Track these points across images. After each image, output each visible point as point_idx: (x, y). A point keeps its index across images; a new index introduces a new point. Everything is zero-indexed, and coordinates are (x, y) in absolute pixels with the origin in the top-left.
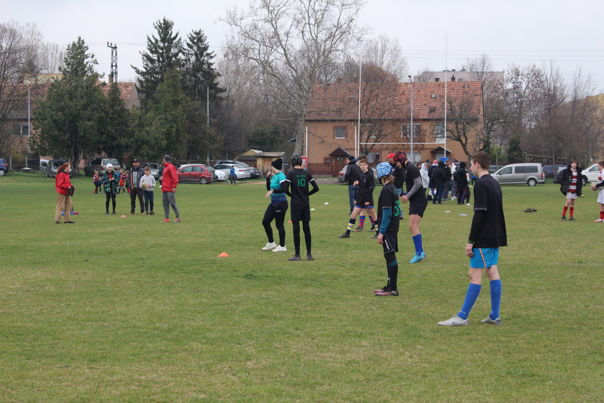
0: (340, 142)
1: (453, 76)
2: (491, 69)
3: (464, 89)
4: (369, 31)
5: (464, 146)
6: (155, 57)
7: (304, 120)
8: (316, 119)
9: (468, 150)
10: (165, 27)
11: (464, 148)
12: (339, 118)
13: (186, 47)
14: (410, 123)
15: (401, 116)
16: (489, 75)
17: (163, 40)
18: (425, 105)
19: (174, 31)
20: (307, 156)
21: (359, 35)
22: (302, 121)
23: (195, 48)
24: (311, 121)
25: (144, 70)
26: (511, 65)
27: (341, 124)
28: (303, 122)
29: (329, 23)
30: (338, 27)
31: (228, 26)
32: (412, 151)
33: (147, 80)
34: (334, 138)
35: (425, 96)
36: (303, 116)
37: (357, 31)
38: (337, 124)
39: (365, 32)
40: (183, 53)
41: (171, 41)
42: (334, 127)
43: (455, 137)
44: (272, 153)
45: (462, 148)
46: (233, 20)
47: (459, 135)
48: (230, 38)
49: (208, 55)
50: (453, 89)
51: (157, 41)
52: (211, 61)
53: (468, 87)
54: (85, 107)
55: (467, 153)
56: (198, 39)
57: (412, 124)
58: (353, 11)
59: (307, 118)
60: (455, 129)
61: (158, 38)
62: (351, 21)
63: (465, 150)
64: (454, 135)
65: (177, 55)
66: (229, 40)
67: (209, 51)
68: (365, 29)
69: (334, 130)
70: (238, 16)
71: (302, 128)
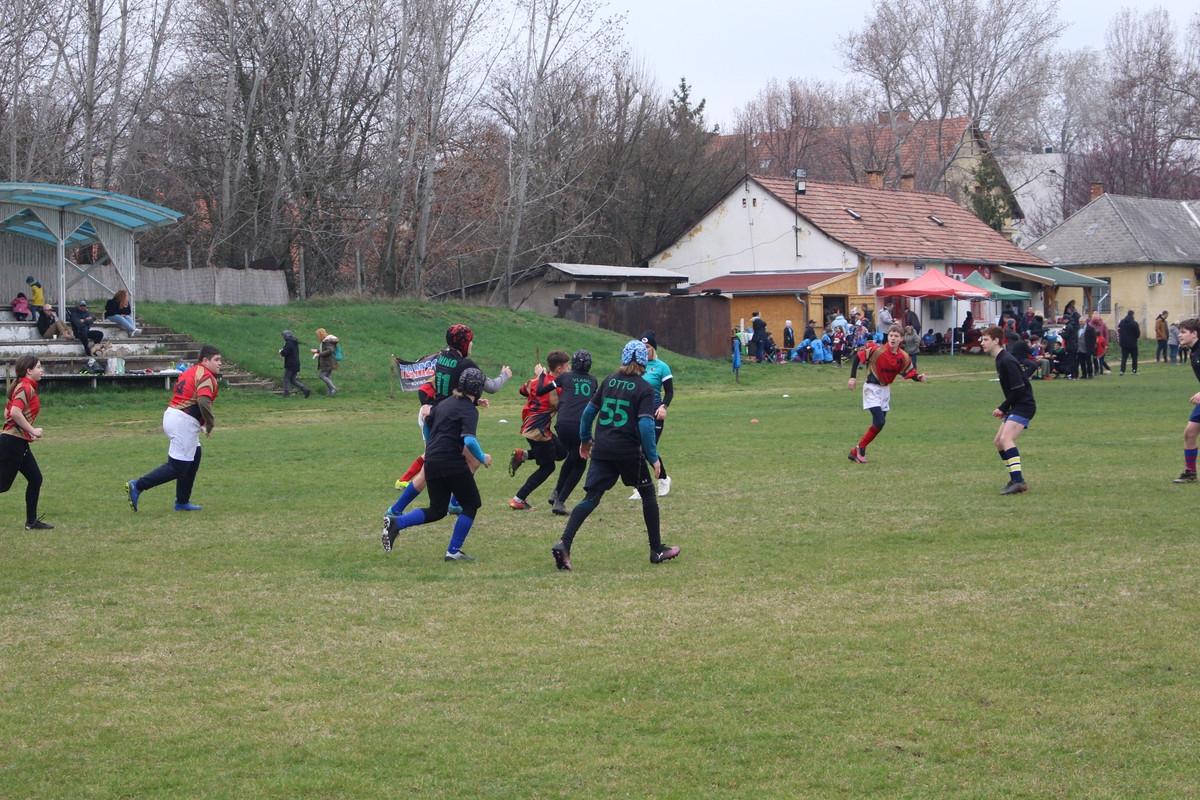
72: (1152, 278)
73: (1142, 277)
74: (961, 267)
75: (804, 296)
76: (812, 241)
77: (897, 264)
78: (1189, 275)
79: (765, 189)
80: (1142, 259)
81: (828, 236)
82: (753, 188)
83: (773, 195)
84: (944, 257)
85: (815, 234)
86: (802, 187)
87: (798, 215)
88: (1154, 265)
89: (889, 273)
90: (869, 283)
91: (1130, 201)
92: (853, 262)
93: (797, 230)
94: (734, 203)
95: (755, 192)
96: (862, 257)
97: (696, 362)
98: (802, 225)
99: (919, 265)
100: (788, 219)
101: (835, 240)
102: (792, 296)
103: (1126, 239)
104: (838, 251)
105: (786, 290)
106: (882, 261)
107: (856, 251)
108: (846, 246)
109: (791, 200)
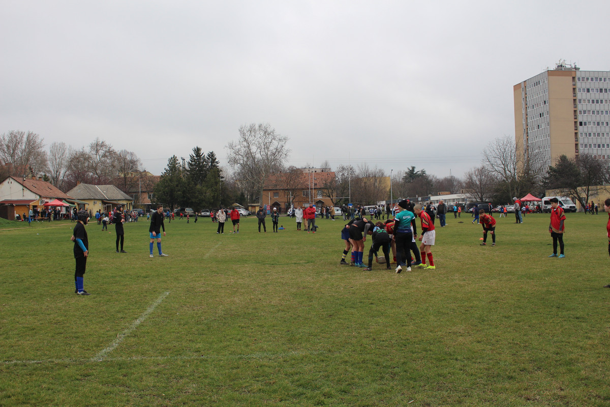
0: (277, 199)
1: (323, 170)
3: (328, 175)
4: (290, 151)
6: (193, 163)
7: (263, 190)
10: (197, 151)
11: (332, 200)
12: (276, 189)
13: (206, 159)
15: (304, 187)
17: (197, 156)
19: (202, 152)
20: (270, 205)
23: (210, 159)
24: (266, 190)
25: (189, 169)
26: (341, 165)
29: (272, 148)
30: (277, 149)
31: (229, 150)
33: (191, 174)
34: (274, 197)
35: (312, 178)
36: (262, 188)
38: (275, 191)
39: (288, 152)
40: (206, 162)
41: (200, 156)
42: (274, 193)
44: (255, 204)
46: (231, 146)
47: (329, 195)
48: (229, 155)
49: (217, 162)
50: (323, 175)
51: (194, 156)
52: (217, 165)
53: (330, 174)
54: (177, 186)
55: (333, 202)
56: (212, 155)
58: (284, 143)
60: (327, 193)
61: (194, 155)
62: (282, 147)
64: (327, 195)
65: (203, 163)
67: (216, 160)
68: (288, 150)
70: (234, 145)
71: (262, 193)
72: (94, 202)
73: (93, 202)
74: (60, 199)
75: (29, 205)
76: (27, 192)
77: (47, 198)
78: (100, 202)
79: (14, 180)
80: (92, 198)
81: (31, 191)
82: (11, 179)
83: (16, 181)
84: (55, 197)
85: (28, 191)
86: (25, 179)
87: (23, 186)
88: (95, 199)
89: (46, 200)
90: (42, 202)
91: (86, 185)
92: (38, 197)
93: (23, 190)
94: (6, 183)
95: (11, 180)
96: (40, 196)
97: (8, 221)
98: (24, 188)
99: (51, 198)
100: (21, 187)
101: (33, 192)
102: (26, 205)
103: (88, 193)
104: (34, 195)
105: (23, 204)
106: (44, 197)
107: (39, 195)
108: (36, 194)
109: (22, 183)
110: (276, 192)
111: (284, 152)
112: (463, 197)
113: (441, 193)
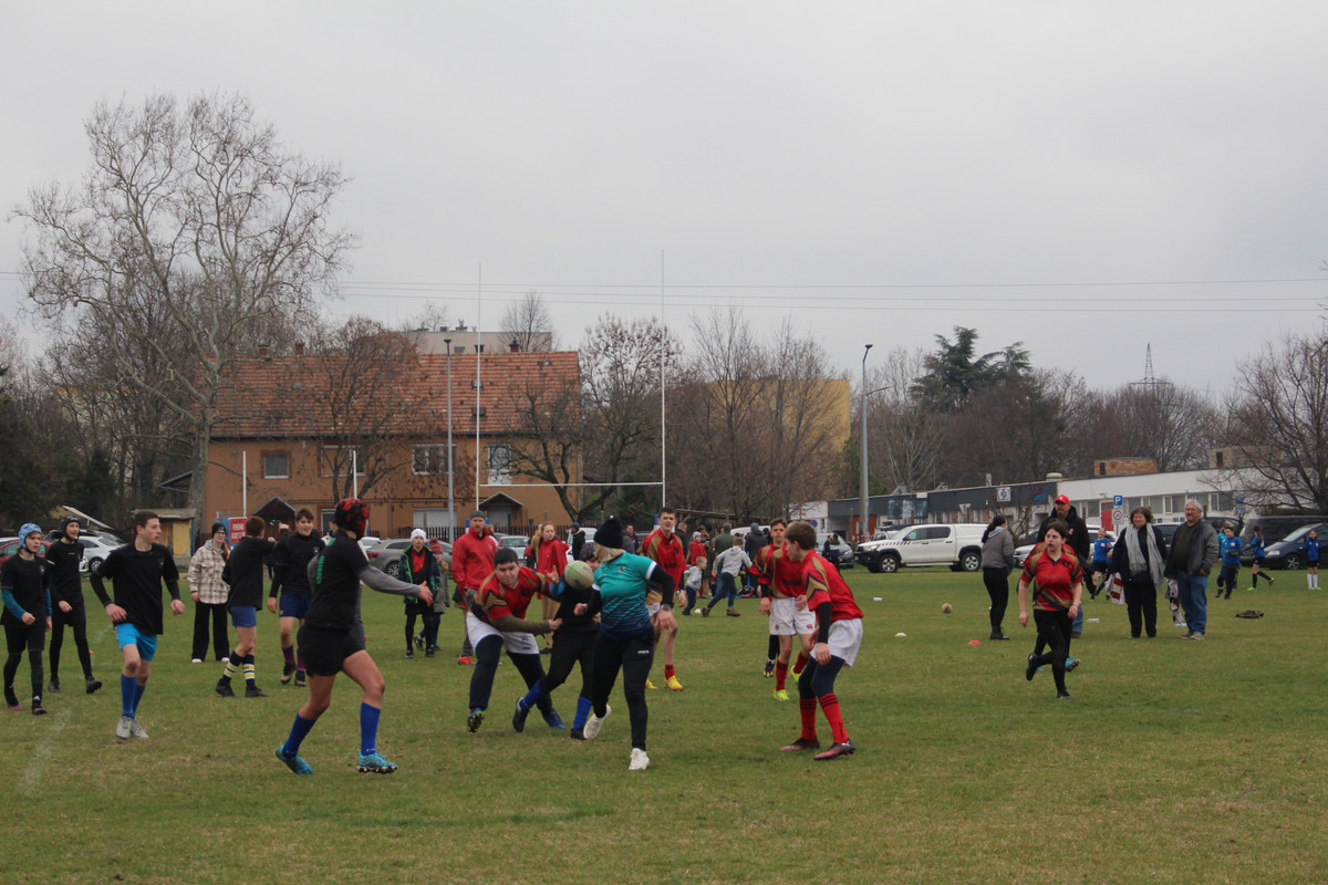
0: (278, 484)
1: (515, 342)
2: (546, 325)
3: (541, 369)
4: (351, 241)
5: (561, 492)
7: (208, 438)
8: (229, 434)
9: (571, 500)
11: (561, 496)
12: (275, 433)
14: (446, 443)
15: (420, 427)
16: (542, 339)
18: (462, 403)
20: (245, 517)
21: (327, 252)
22: (204, 439)
24: (225, 438)
26: (604, 318)
27: (280, 446)
28: (207, 442)
29: (258, 224)
30: (282, 231)
31: (34, 231)
32: (451, 505)
34: (262, 477)
35: (460, 384)
36: (207, 429)
37: (327, 241)
38: (272, 447)
39: (343, 244)
42: (265, 454)
43: (542, 472)
44: (167, 511)
45: (558, 497)
46: (48, 213)
47: (550, 468)
48: (33, 255)
50: (518, 368)
53: (550, 364)
55: (567, 507)
57: (450, 445)
58: (318, 198)
59: (213, 434)
60: (540, 458)
62: (311, 220)
63: (563, 501)
64: (538, 469)
66: (32, 259)
68: (341, 238)
69: (262, 458)
70: (60, 206)
71: (204, 456)
110: (274, 447)
111: (322, 245)
112: (1226, 488)
113: (1107, 462)
